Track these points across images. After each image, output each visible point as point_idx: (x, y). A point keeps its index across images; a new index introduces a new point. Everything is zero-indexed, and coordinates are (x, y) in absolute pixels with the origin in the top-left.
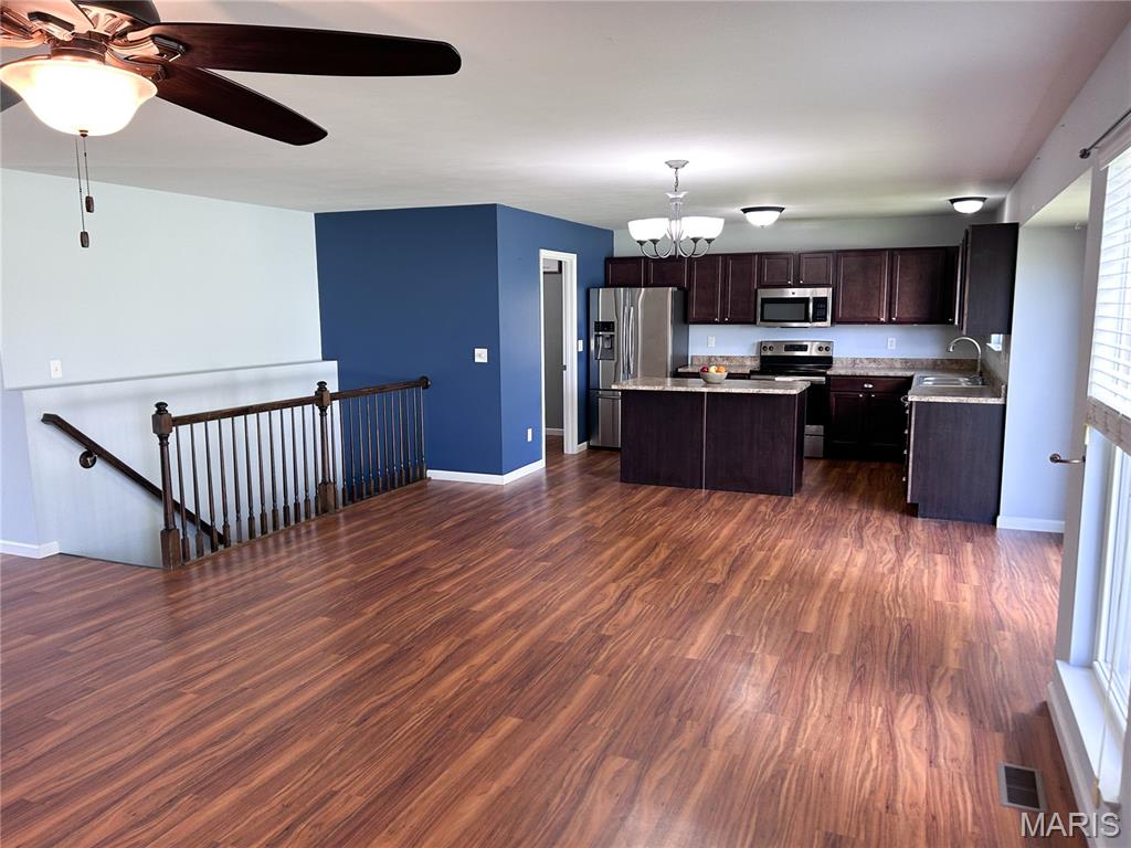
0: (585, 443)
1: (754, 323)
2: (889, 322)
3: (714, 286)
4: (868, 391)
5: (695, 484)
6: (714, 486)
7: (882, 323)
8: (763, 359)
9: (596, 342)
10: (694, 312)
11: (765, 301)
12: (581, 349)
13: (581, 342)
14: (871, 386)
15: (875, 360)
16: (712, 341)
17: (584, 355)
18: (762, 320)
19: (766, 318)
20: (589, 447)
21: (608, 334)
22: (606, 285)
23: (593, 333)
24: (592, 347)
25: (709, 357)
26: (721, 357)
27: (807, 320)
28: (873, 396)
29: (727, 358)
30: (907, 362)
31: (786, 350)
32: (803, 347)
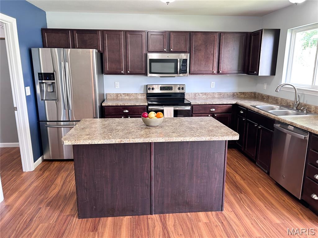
0: (40, 158)
1: (146, 74)
2: (218, 73)
3: (119, 51)
4: (213, 113)
9: (41, 87)
10: (107, 66)
11: (152, 61)
12: (29, 93)
13: (28, 88)
14: (214, 110)
15: (205, 94)
16: (118, 84)
17: (32, 99)
18: (151, 73)
19: (152, 71)
20: (44, 160)
21: (50, 82)
22: (44, 46)
23: (37, 81)
24: (38, 91)
25: (117, 95)
26: (123, 94)
27: (176, 72)
28: (216, 115)
29: (128, 95)
30: (221, 94)
31: (160, 90)
32: (170, 88)
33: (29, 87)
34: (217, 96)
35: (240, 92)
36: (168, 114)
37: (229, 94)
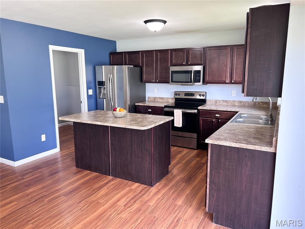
1: (169, 83)
2: (231, 83)
3: (152, 65)
4: (217, 118)
5: (107, 173)
6: (116, 176)
7: (227, 83)
8: (177, 99)
12: (91, 93)
14: (219, 116)
15: (226, 101)
16: (156, 90)
18: (172, 81)
19: (174, 80)
21: (103, 87)
22: (110, 65)
23: (97, 86)
24: (97, 93)
25: (155, 98)
26: (159, 98)
27: (191, 82)
28: (220, 121)
29: (162, 98)
30: (241, 103)
31: (185, 96)
32: (192, 94)
33: (92, 90)
34: (237, 104)
35: (262, 102)
36: (177, 115)
37: (250, 103)
